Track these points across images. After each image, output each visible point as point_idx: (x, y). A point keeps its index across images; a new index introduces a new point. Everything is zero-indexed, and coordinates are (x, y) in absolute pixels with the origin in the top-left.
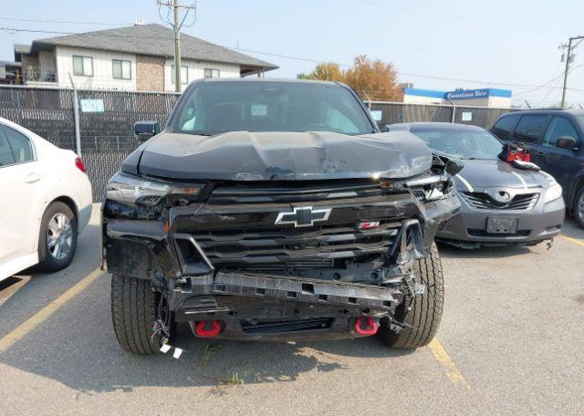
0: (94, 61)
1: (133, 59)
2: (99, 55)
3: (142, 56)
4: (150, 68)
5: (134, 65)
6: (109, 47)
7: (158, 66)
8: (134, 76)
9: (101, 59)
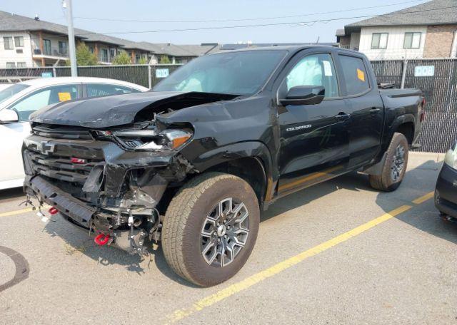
0: (390, 36)
1: (424, 30)
2: (394, 30)
3: (432, 27)
4: (440, 36)
5: (424, 36)
6: (403, 23)
7: (448, 33)
8: (422, 45)
9: (396, 34)
